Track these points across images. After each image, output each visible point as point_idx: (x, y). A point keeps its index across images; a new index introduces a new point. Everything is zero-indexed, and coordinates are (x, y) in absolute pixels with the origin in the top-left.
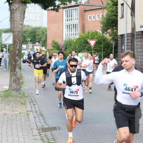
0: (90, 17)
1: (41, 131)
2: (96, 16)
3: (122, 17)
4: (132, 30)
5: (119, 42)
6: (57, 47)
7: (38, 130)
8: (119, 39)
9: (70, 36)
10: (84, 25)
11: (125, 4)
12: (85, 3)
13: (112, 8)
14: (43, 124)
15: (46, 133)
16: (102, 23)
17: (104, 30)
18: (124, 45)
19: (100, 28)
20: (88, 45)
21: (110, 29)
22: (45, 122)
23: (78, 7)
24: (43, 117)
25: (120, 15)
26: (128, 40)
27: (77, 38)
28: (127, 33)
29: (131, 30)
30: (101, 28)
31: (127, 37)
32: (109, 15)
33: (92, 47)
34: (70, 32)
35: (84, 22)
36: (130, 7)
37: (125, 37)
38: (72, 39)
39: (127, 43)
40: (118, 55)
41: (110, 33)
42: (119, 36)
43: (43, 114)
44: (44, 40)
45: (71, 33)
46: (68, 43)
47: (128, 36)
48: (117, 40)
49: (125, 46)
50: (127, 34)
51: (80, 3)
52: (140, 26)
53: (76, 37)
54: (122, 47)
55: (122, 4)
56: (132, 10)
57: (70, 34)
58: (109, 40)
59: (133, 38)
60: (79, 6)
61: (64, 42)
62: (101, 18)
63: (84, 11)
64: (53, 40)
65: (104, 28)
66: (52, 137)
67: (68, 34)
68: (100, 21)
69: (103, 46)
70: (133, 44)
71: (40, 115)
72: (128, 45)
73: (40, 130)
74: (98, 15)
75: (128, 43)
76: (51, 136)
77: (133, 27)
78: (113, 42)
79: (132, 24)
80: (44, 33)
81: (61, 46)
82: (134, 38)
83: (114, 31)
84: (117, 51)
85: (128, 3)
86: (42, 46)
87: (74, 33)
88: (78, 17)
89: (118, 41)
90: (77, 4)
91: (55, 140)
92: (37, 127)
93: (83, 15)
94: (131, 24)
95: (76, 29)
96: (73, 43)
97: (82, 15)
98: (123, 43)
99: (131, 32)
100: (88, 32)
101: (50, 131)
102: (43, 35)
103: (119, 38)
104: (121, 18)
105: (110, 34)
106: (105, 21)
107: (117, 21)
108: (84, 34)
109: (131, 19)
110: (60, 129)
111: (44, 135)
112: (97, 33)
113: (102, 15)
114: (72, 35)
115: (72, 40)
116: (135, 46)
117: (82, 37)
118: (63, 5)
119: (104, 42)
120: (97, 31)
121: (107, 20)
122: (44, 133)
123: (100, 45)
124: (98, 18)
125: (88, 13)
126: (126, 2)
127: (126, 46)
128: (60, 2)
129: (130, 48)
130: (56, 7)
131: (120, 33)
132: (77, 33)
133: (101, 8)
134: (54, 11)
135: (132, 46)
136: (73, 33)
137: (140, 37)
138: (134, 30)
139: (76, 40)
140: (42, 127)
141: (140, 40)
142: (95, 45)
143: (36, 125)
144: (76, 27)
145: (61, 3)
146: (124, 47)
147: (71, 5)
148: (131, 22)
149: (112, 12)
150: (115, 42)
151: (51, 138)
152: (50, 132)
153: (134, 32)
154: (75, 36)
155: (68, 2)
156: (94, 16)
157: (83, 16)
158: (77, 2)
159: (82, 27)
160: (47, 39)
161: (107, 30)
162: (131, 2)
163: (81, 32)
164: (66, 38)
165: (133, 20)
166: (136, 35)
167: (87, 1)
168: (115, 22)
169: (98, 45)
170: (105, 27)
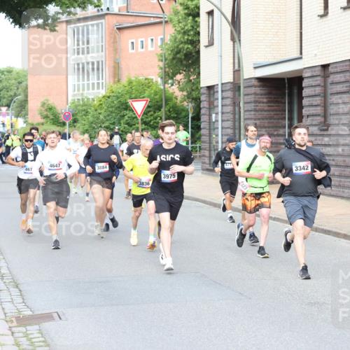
0: (133, 43)
1: (15, 324)
2: (147, 40)
3: (211, 44)
4: (234, 74)
5: (204, 104)
6: (51, 117)
7: (7, 321)
8: (203, 98)
9: (84, 90)
10: (118, 63)
11: (216, 13)
12: (119, 11)
13: (184, 23)
14: (21, 306)
15: (28, 328)
16: (162, 58)
17: (168, 76)
18: (216, 111)
19: (158, 71)
20: (128, 112)
21: (180, 74)
22: (23, 302)
23: (103, 21)
24: (20, 291)
25: (204, 40)
26: (224, 100)
27: (101, 96)
28: (223, 82)
29: (232, 76)
30: (160, 71)
31: (222, 91)
32: (177, 40)
33: (139, 116)
34: (83, 80)
35: (118, 57)
36: (230, 19)
37: (217, 92)
38: (91, 97)
39: (222, 106)
40: (201, 136)
41: (181, 83)
42: (202, 91)
43: (19, 282)
44: (22, 102)
45: (86, 82)
46: (80, 108)
47: (226, 91)
48: (200, 99)
49: (217, 114)
50: (222, 84)
51: (108, 9)
52: (254, 64)
53: (99, 93)
54: (210, 116)
55: (211, 13)
56: (234, 27)
57: (83, 85)
58: (179, 99)
59: (237, 93)
60: (106, 17)
61: (69, 105)
62: (160, 47)
63: (119, 29)
64: (42, 100)
65: (167, 70)
66: (43, 339)
67: (79, 85)
68: (157, 54)
69: (166, 114)
70: (237, 109)
71: (12, 284)
72: (224, 111)
73: (12, 321)
74: (152, 40)
75: (226, 105)
76: (40, 335)
77: (236, 68)
78: (188, 105)
79: (234, 59)
80: (20, 83)
81: (62, 116)
82: (240, 95)
83: (191, 78)
84: (200, 126)
85: (223, 11)
86: (17, 116)
87: (93, 84)
88: (104, 44)
89: (200, 102)
90: (101, 13)
91: (48, 345)
92: (5, 314)
93: (115, 38)
94: (232, 61)
95: (98, 73)
96: (93, 109)
97: (112, 40)
98: (212, 106)
99: (232, 81)
100: (127, 80)
101: (36, 324)
102: (18, 89)
103: (204, 94)
104: (206, 47)
105: (181, 86)
106: (170, 54)
107: (198, 52)
108: (119, 86)
109: (232, 48)
110: (60, 318)
111: (21, 335)
112: (149, 83)
113: (161, 39)
114: (88, 89)
115: (88, 99)
116: (242, 115)
117: (113, 92)
118: (65, 15)
119: (166, 104)
120: (149, 77)
121: (172, 51)
122: (23, 329)
123: (157, 111)
124: (152, 46)
125: (126, 33)
126: (219, 6)
127: (220, 114)
128: (58, 9)
129: (229, 118)
130: (50, 21)
131: (205, 81)
132: (103, 83)
133: (161, 23)
134: (45, 29)
135: (234, 114)
136: (91, 82)
137: (253, 92)
138: (239, 75)
139: (101, 101)
140: (16, 315)
141: (253, 100)
142: (144, 114)
143: (3, 309)
144: (98, 69)
145: (61, 11)
146: (216, 117)
147: (87, 15)
148: (232, 56)
149: (185, 33)
150: (193, 104)
151: (40, 342)
152: (37, 327)
153: (239, 79)
154: (96, 90)
155: (80, 7)
156: (142, 42)
157: (115, 42)
158: (99, 9)
159: (114, 67)
160: (29, 99)
161: (174, 75)
162: (231, 8)
163: (112, 81)
164: (74, 95)
165: (236, 51)
166: (245, 87)
167: (125, 5)
168: (194, 56)
169: (152, 113)
170: (169, 67)
